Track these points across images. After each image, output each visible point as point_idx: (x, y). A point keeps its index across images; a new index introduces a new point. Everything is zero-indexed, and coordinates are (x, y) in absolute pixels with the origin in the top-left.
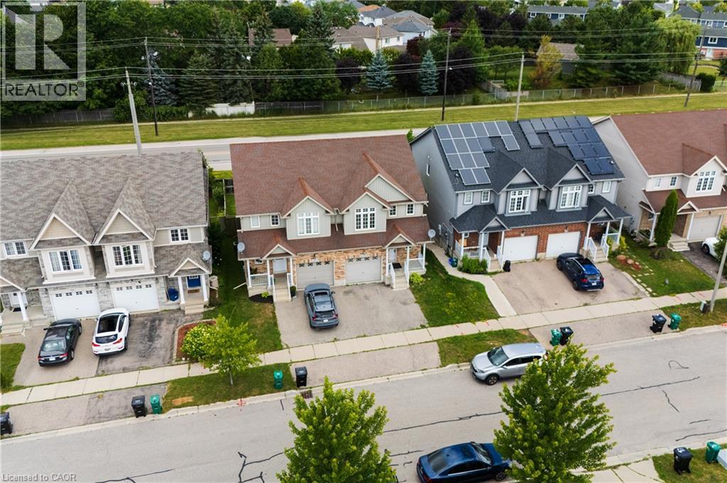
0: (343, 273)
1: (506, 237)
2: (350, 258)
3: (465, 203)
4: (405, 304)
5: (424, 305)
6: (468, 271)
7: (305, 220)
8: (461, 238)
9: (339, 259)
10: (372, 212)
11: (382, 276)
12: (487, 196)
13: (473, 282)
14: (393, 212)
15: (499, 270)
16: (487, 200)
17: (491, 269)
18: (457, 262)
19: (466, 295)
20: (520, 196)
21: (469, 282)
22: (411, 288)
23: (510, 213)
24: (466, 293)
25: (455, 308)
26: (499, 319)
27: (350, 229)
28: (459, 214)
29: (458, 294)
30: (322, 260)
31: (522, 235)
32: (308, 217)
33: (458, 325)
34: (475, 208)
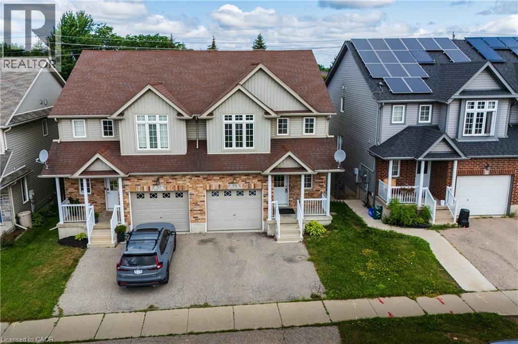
0: (202, 212)
1: (459, 174)
2: (213, 188)
3: (393, 122)
4: (291, 260)
5: (323, 264)
6: (399, 223)
7: (147, 127)
8: (387, 177)
9: (196, 189)
10: (249, 122)
11: (263, 222)
12: (427, 113)
13: (408, 237)
14: (283, 129)
15: (451, 223)
16: (427, 119)
17: (436, 220)
18: (381, 210)
19: (397, 254)
20: (481, 110)
21: (401, 236)
22: (304, 242)
23: (464, 137)
24: (396, 252)
25: (377, 271)
26: (463, 295)
27: (216, 146)
28: (384, 138)
29: (382, 253)
30: (170, 188)
31: (487, 172)
32: (152, 122)
33: (382, 299)
34: (409, 129)
